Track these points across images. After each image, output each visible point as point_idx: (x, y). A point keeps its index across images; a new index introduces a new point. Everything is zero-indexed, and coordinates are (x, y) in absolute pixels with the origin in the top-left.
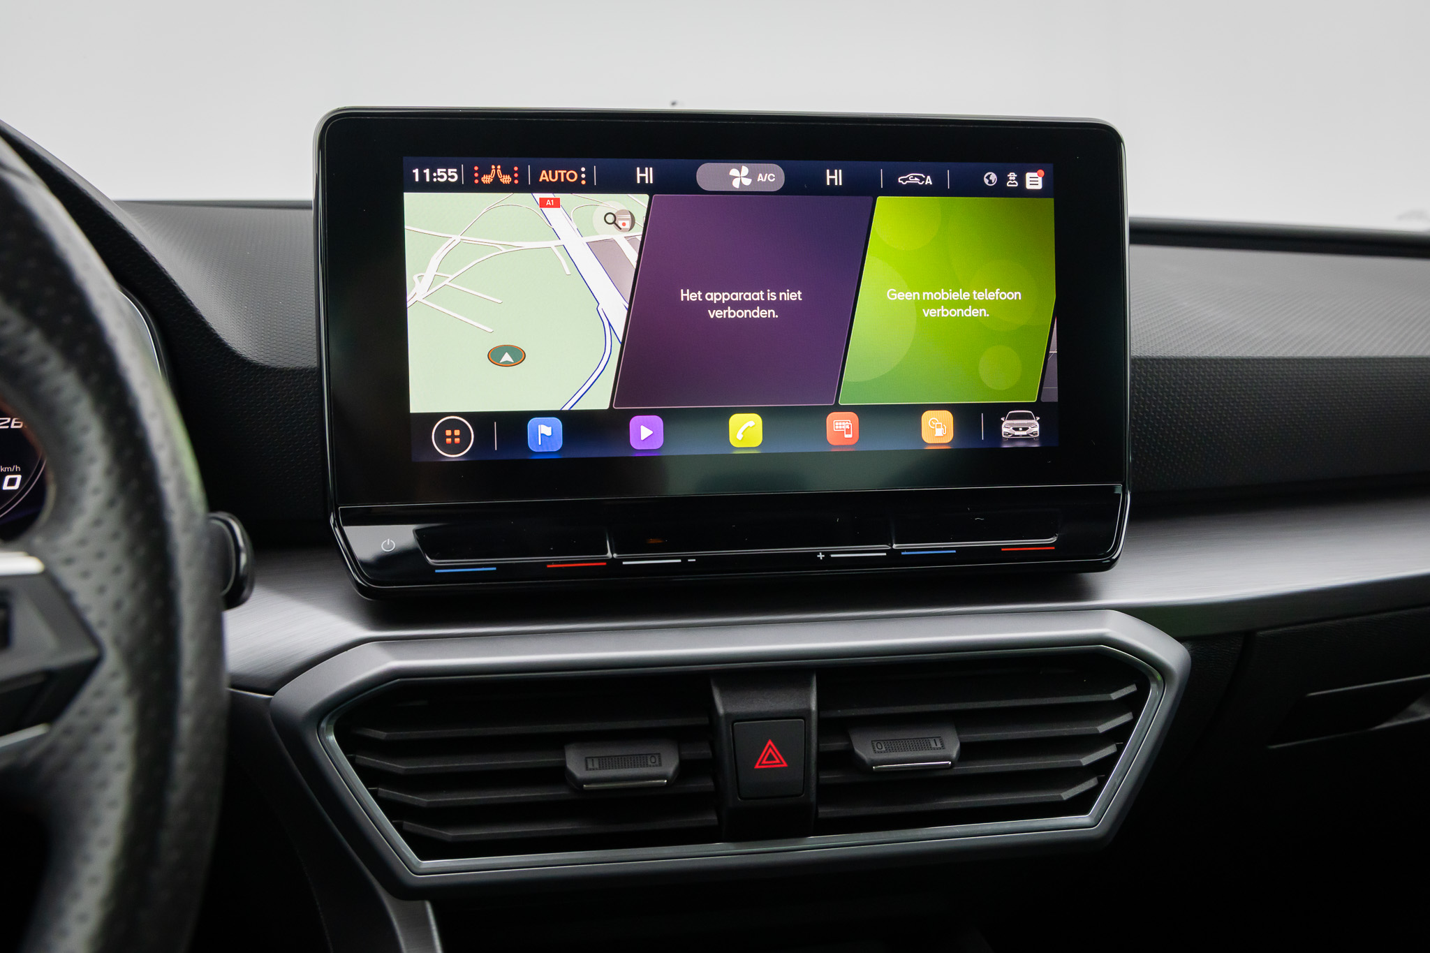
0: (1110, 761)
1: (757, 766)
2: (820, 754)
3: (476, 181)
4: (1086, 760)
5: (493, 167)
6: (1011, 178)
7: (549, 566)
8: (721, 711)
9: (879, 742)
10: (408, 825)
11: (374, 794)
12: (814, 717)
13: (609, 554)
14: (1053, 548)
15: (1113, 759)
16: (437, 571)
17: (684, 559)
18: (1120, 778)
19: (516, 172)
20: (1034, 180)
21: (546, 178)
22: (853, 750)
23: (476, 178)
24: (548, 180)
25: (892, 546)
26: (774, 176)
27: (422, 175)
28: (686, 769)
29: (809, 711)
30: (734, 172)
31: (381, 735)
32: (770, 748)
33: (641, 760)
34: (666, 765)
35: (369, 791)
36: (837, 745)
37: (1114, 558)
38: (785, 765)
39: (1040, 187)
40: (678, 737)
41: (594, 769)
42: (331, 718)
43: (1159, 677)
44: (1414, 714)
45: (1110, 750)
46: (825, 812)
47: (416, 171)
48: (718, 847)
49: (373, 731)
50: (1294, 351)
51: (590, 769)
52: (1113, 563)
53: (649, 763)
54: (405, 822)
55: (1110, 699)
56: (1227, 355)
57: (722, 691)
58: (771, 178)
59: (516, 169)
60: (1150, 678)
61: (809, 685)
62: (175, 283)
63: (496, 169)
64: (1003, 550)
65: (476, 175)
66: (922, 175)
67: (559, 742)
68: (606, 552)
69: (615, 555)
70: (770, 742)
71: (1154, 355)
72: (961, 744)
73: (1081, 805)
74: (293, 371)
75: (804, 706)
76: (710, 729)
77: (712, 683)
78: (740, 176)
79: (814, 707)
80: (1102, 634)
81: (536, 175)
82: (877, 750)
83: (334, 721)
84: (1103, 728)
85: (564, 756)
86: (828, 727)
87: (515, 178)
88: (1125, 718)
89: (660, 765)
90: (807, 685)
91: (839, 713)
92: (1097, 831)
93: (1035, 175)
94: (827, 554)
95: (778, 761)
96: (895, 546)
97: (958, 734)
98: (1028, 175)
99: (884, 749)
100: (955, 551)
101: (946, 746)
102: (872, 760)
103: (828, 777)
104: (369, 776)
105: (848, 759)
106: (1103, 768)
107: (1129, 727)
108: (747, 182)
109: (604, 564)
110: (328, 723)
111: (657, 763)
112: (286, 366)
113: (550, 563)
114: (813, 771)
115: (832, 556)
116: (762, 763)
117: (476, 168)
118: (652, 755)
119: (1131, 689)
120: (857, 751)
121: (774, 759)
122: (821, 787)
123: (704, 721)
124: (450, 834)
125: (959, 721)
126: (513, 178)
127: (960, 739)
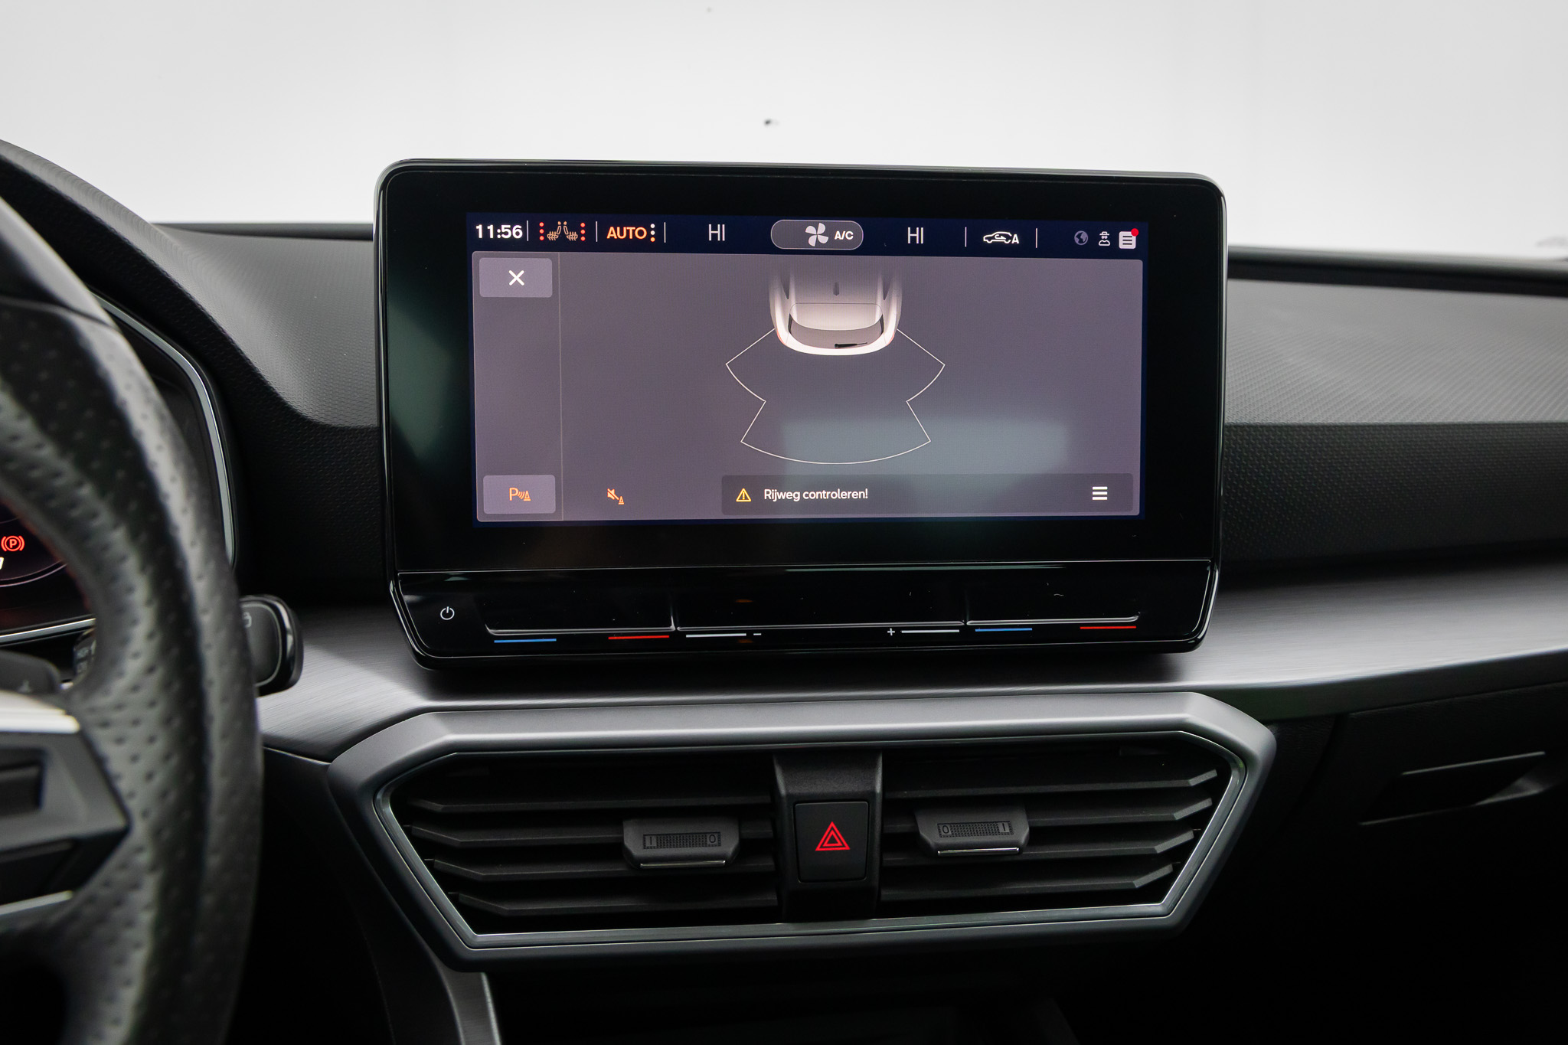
0: (1186, 849)
1: (818, 849)
2: (884, 837)
3: (542, 238)
4: (1161, 847)
5: (559, 223)
6: (1103, 237)
7: (610, 638)
8: (783, 791)
9: (945, 825)
10: (464, 897)
11: (430, 866)
12: (879, 800)
13: (673, 627)
14: (1134, 627)
15: (1189, 846)
16: (495, 641)
17: (750, 633)
18: (1196, 865)
19: (583, 228)
20: (1127, 240)
21: (614, 235)
22: (918, 833)
23: (542, 235)
24: (616, 237)
25: (965, 623)
26: (852, 234)
27: (486, 232)
28: (746, 848)
29: (873, 793)
30: (810, 229)
31: (438, 807)
32: (832, 830)
33: (698, 839)
34: (724, 844)
35: (425, 862)
36: (901, 826)
37: (1199, 637)
38: (847, 848)
39: (1133, 246)
40: (737, 815)
41: (651, 848)
42: (385, 791)
43: (1241, 765)
44: (1520, 790)
45: (1187, 836)
46: (887, 894)
47: (480, 227)
48: (778, 927)
49: (429, 802)
50: (1402, 417)
51: (648, 848)
52: (1198, 642)
53: (709, 842)
54: (461, 895)
55: (1187, 785)
56: (1329, 421)
57: (784, 770)
58: (849, 235)
59: (583, 225)
60: (1232, 764)
61: (874, 766)
62: (233, 342)
63: (562, 225)
64: (1082, 628)
65: (542, 231)
66: (1009, 234)
67: (617, 818)
68: (671, 625)
69: (679, 628)
70: (832, 825)
71: (1252, 422)
72: (1031, 829)
73: (1154, 893)
74: (354, 429)
75: (869, 788)
76: (772, 807)
77: (775, 761)
78: (817, 233)
79: (878, 788)
80: (1181, 720)
81: (604, 231)
82: (943, 834)
83: (390, 794)
84: (1180, 815)
85: (622, 833)
86: (893, 807)
87: (582, 235)
88: (1204, 804)
89: (719, 845)
90: (873, 766)
91: (906, 794)
92: (1169, 920)
93: (1129, 233)
94: (897, 630)
95: (840, 844)
96: (968, 623)
97: (1028, 817)
98: (1122, 234)
99: (950, 833)
100: (1031, 629)
101: (1015, 831)
102: (937, 845)
103: (891, 859)
104: (425, 848)
105: (913, 842)
106: (1178, 856)
107: (1207, 814)
108: (824, 240)
109: (668, 637)
110: (384, 796)
111: (716, 843)
112: (347, 424)
113: (612, 635)
114: (876, 855)
115: (903, 632)
116: (824, 845)
117: (542, 224)
118: (712, 834)
119: (1212, 774)
120: (923, 834)
121: (836, 842)
122: (884, 870)
123: (767, 799)
124: (506, 908)
125: (1030, 804)
126: (580, 235)
127: (1029, 823)
